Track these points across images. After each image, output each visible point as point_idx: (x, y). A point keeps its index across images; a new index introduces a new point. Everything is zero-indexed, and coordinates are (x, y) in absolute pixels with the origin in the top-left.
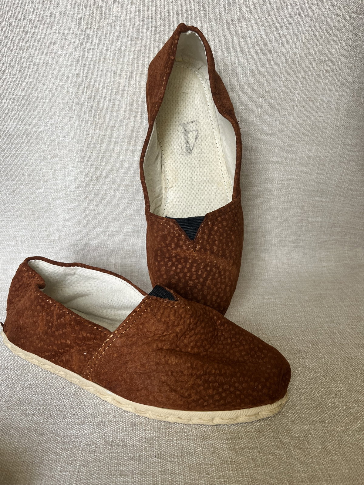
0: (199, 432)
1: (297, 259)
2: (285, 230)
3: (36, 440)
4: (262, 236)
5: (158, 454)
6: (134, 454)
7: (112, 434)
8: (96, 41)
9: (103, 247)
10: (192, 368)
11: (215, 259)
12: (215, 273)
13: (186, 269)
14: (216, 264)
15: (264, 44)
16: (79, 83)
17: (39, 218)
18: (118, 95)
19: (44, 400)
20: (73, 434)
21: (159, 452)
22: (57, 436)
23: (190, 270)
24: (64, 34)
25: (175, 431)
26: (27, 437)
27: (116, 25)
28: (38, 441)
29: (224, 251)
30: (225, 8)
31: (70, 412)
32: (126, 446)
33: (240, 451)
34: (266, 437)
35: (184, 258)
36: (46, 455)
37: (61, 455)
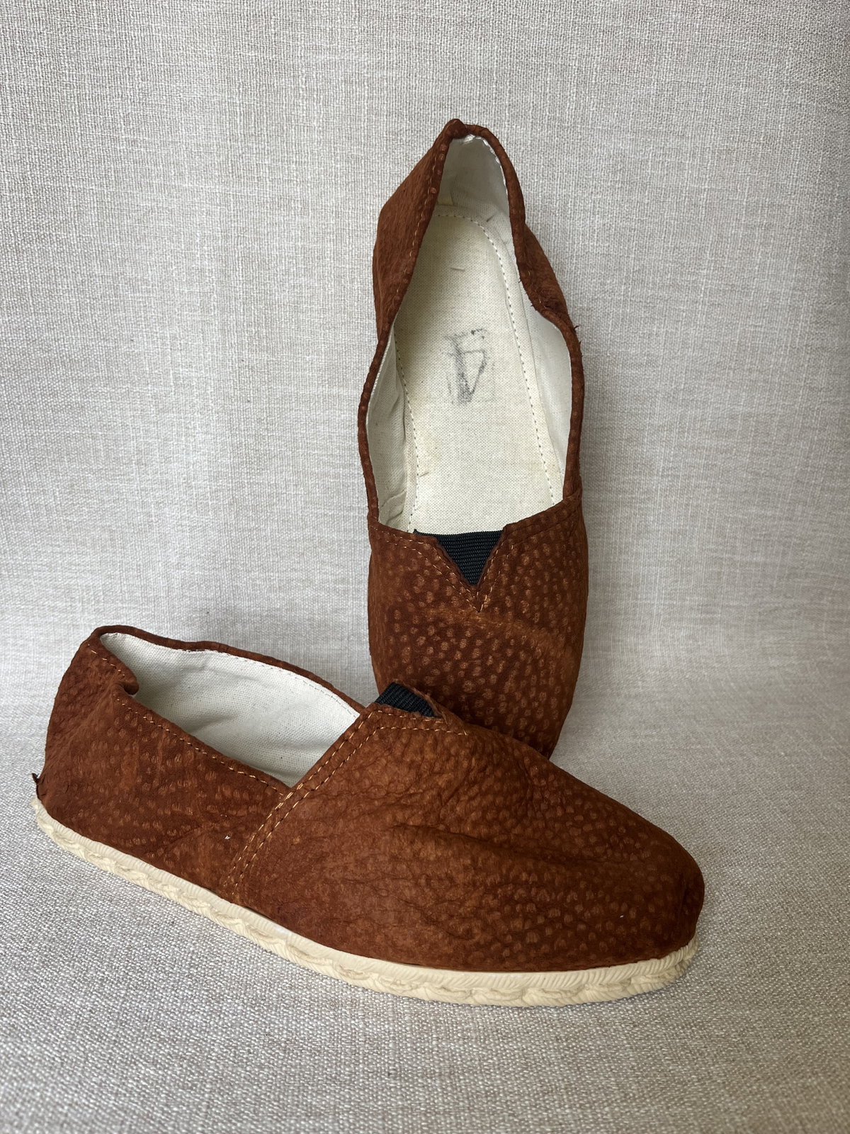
0: (491, 1023)
1: (711, 651)
2: (682, 581)
3: (109, 1035)
4: (629, 595)
5: (394, 1070)
6: (339, 1069)
7: (287, 1025)
8: (266, 163)
9: (267, 616)
10: (474, 869)
11: (523, 631)
12: (524, 664)
13: (458, 652)
14: (528, 643)
15: (629, 170)
16: (226, 249)
17: (124, 548)
18: (311, 276)
19: (127, 948)
20: (195, 1024)
21: (397, 1065)
22: (158, 1028)
23: (467, 654)
24: (198, 145)
25: (434, 1020)
26: (88, 1029)
27: (310, 129)
28: (114, 1038)
29: (544, 613)
30: (545, 94)
31: (190, 976)
32: (318, 1051)
33: (588, 1065)
34: (648, 1036)
35: (454, 626)
36: (133, 1069)
37: (168, 1068)
